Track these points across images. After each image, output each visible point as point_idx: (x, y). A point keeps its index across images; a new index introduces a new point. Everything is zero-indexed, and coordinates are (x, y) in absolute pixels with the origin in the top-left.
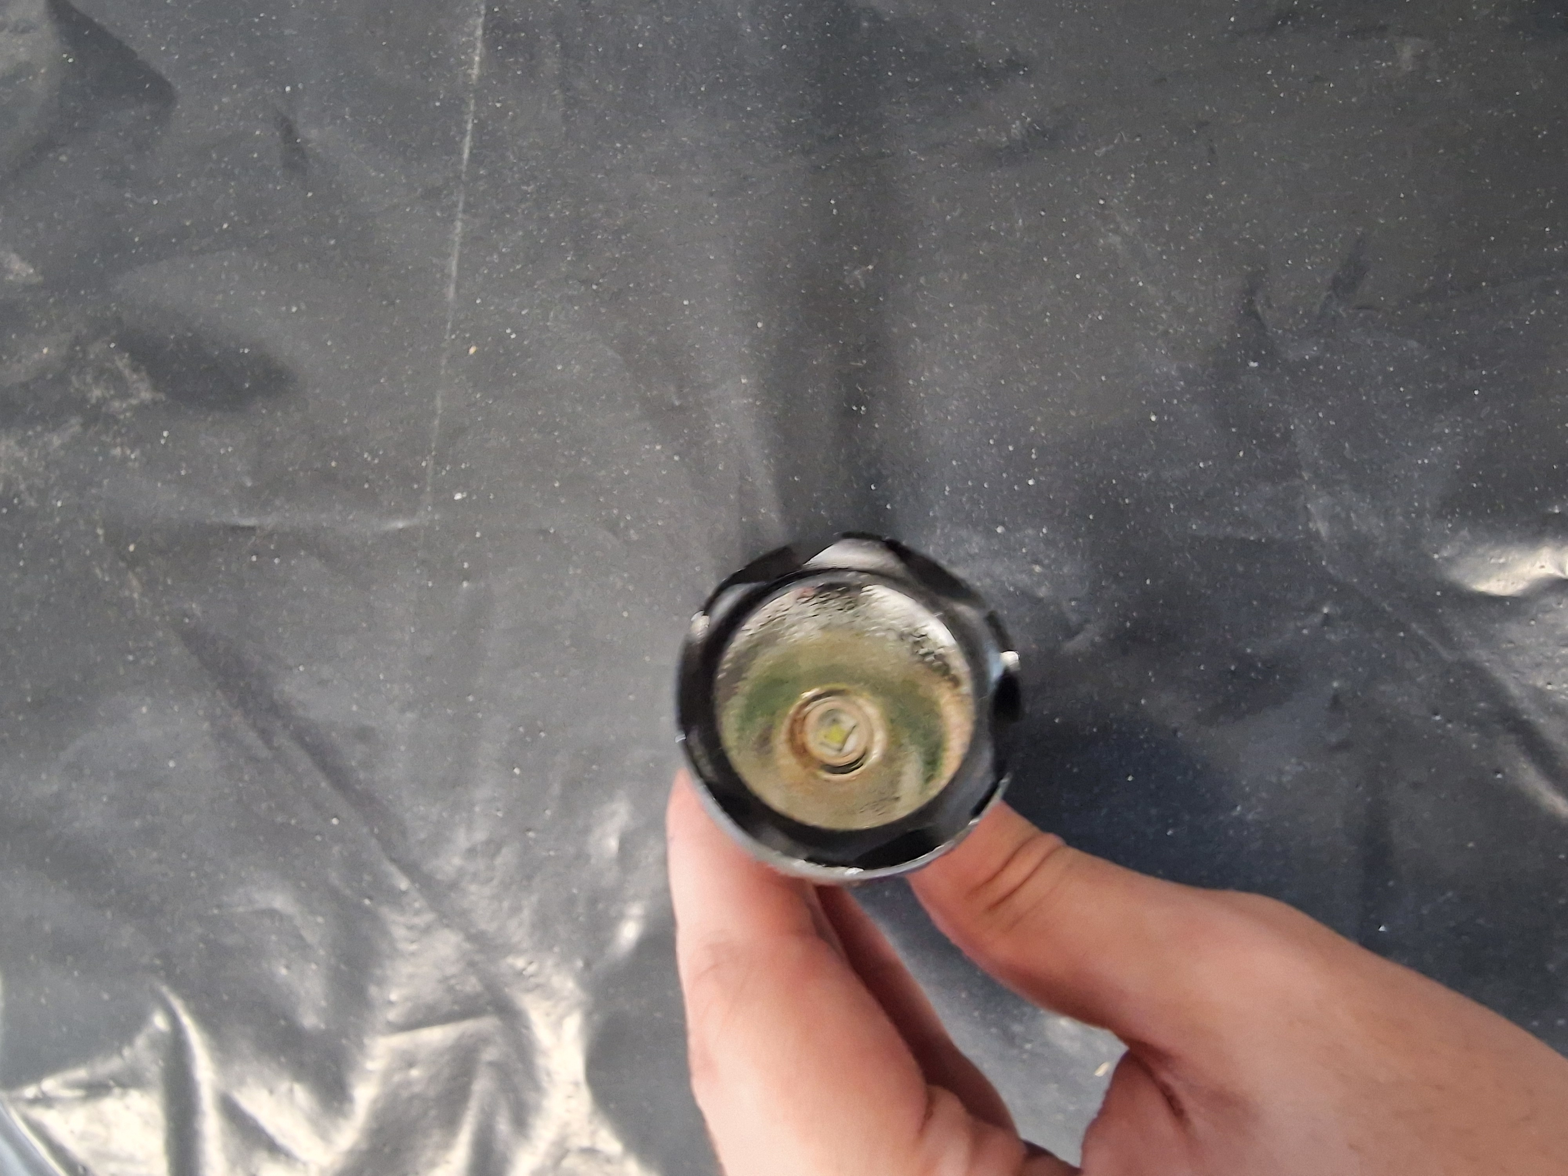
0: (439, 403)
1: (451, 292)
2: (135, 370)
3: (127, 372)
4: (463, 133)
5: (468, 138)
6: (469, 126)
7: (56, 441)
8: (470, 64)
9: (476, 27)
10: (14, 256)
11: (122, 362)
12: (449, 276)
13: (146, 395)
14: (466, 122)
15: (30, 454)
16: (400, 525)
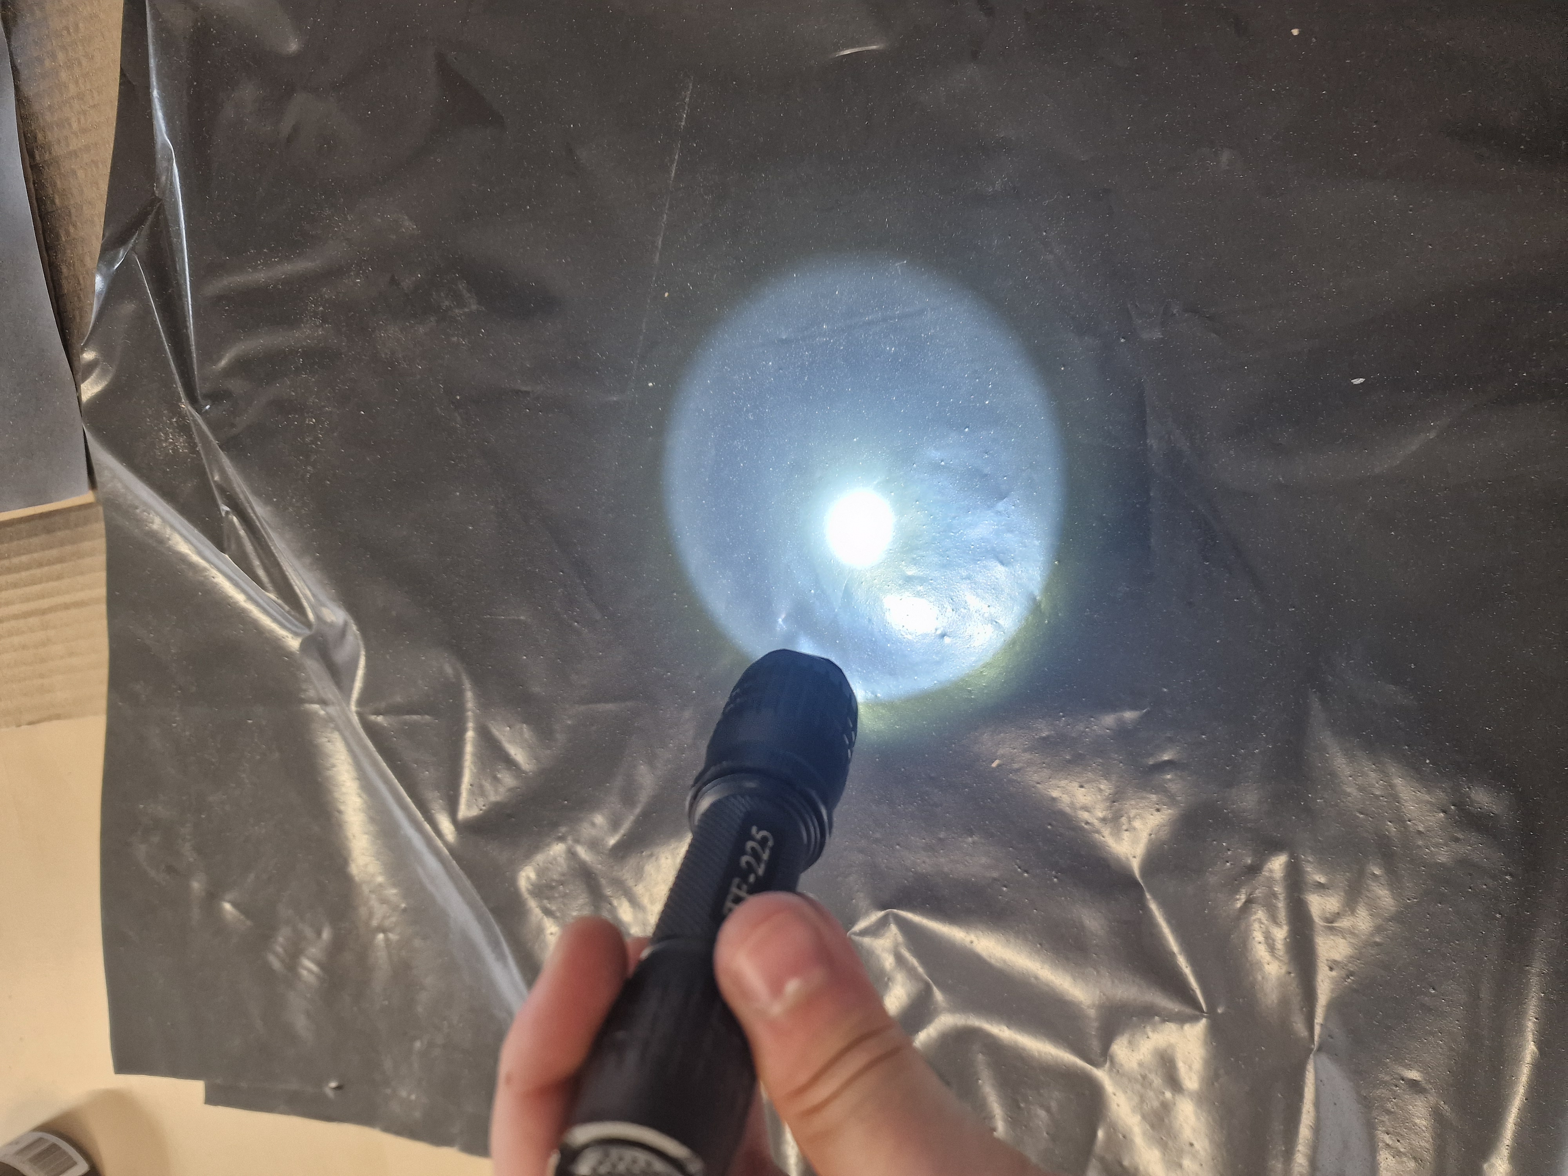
0: (644, 326)
1: (657, 259)
2: (469, 291)
3: (465, 292)
4: (672, 162)
5: (675, 165)
6: (677, 157)
7: (421, 330)
8: (680, 119)
9: (686, 96)
10: (406, 217)
11: (462, 286)
12: (657, 247)
13: (474, 307)
14: (675, 155)
15: (406, 337)
16: (615, 399)
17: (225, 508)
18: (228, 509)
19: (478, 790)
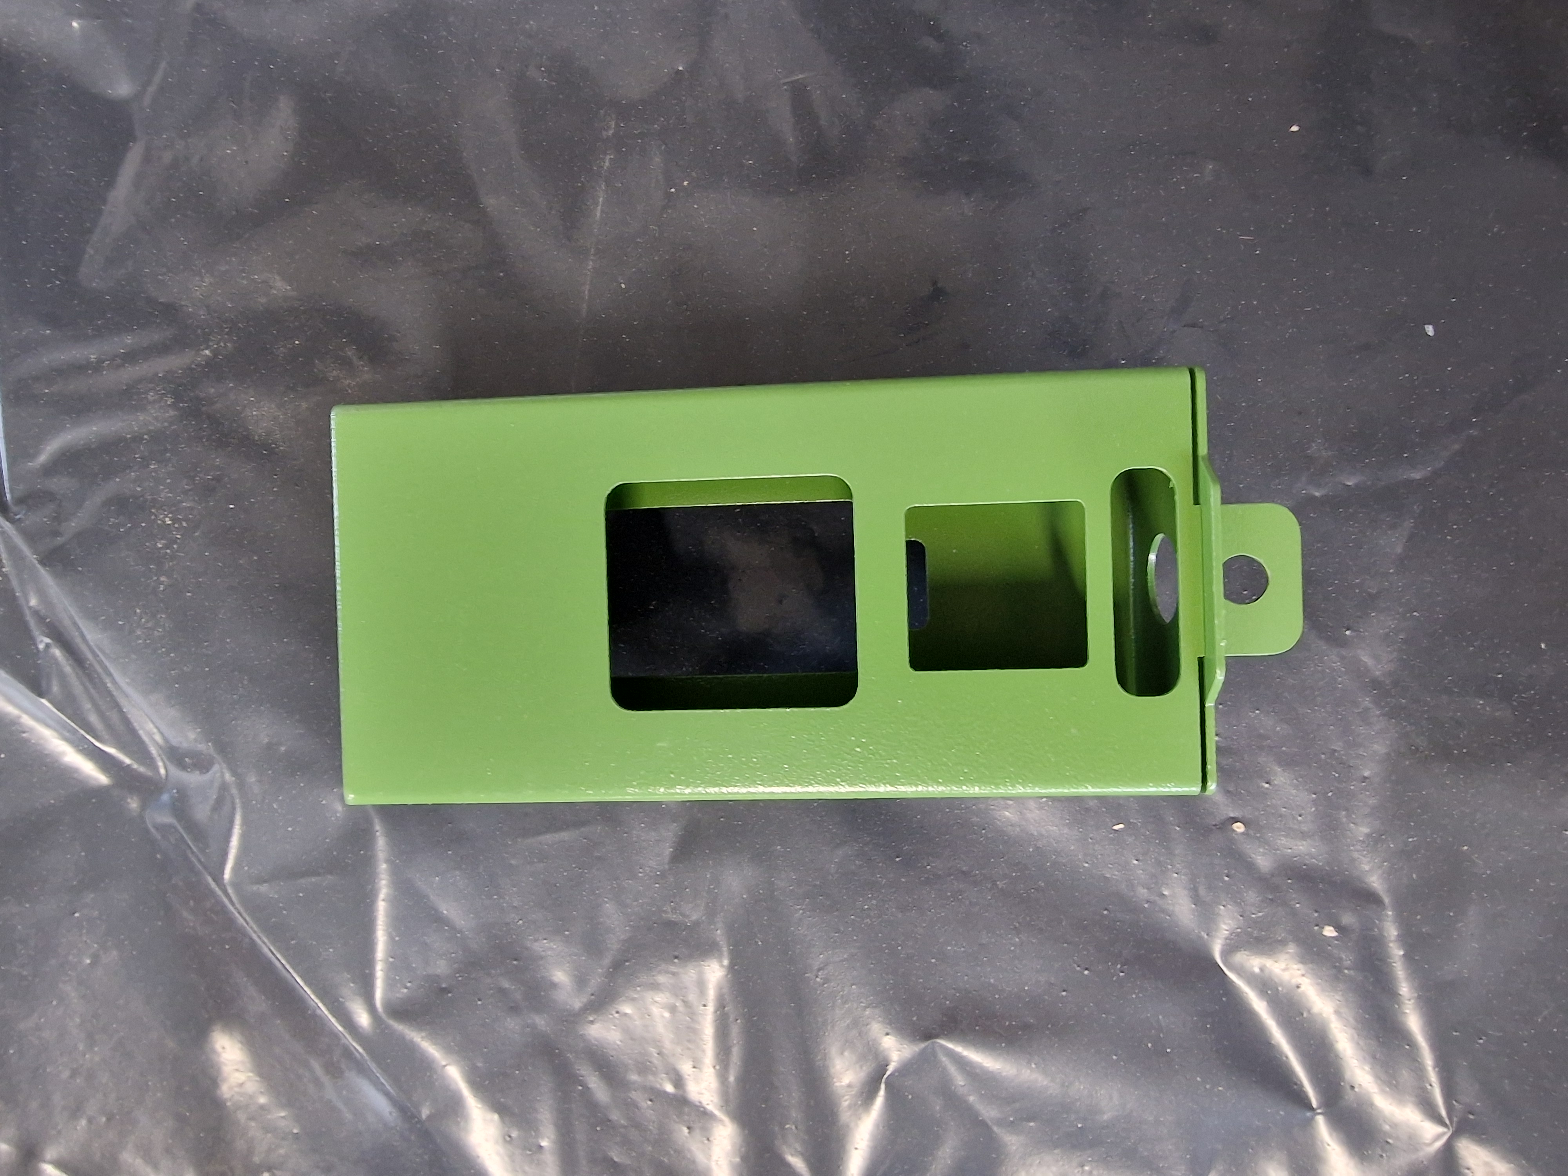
2: (361, 358)
3: (355, 360)
4: (597, 204)
5: (599, 208)
6: (601, 200)
7: (304, 405)
10: (277, 278)
11: (350, 352)
14: (599, 197)
15: (285, 414)
17: (43, 642)
18: (48, 640)
19: (401, 963)
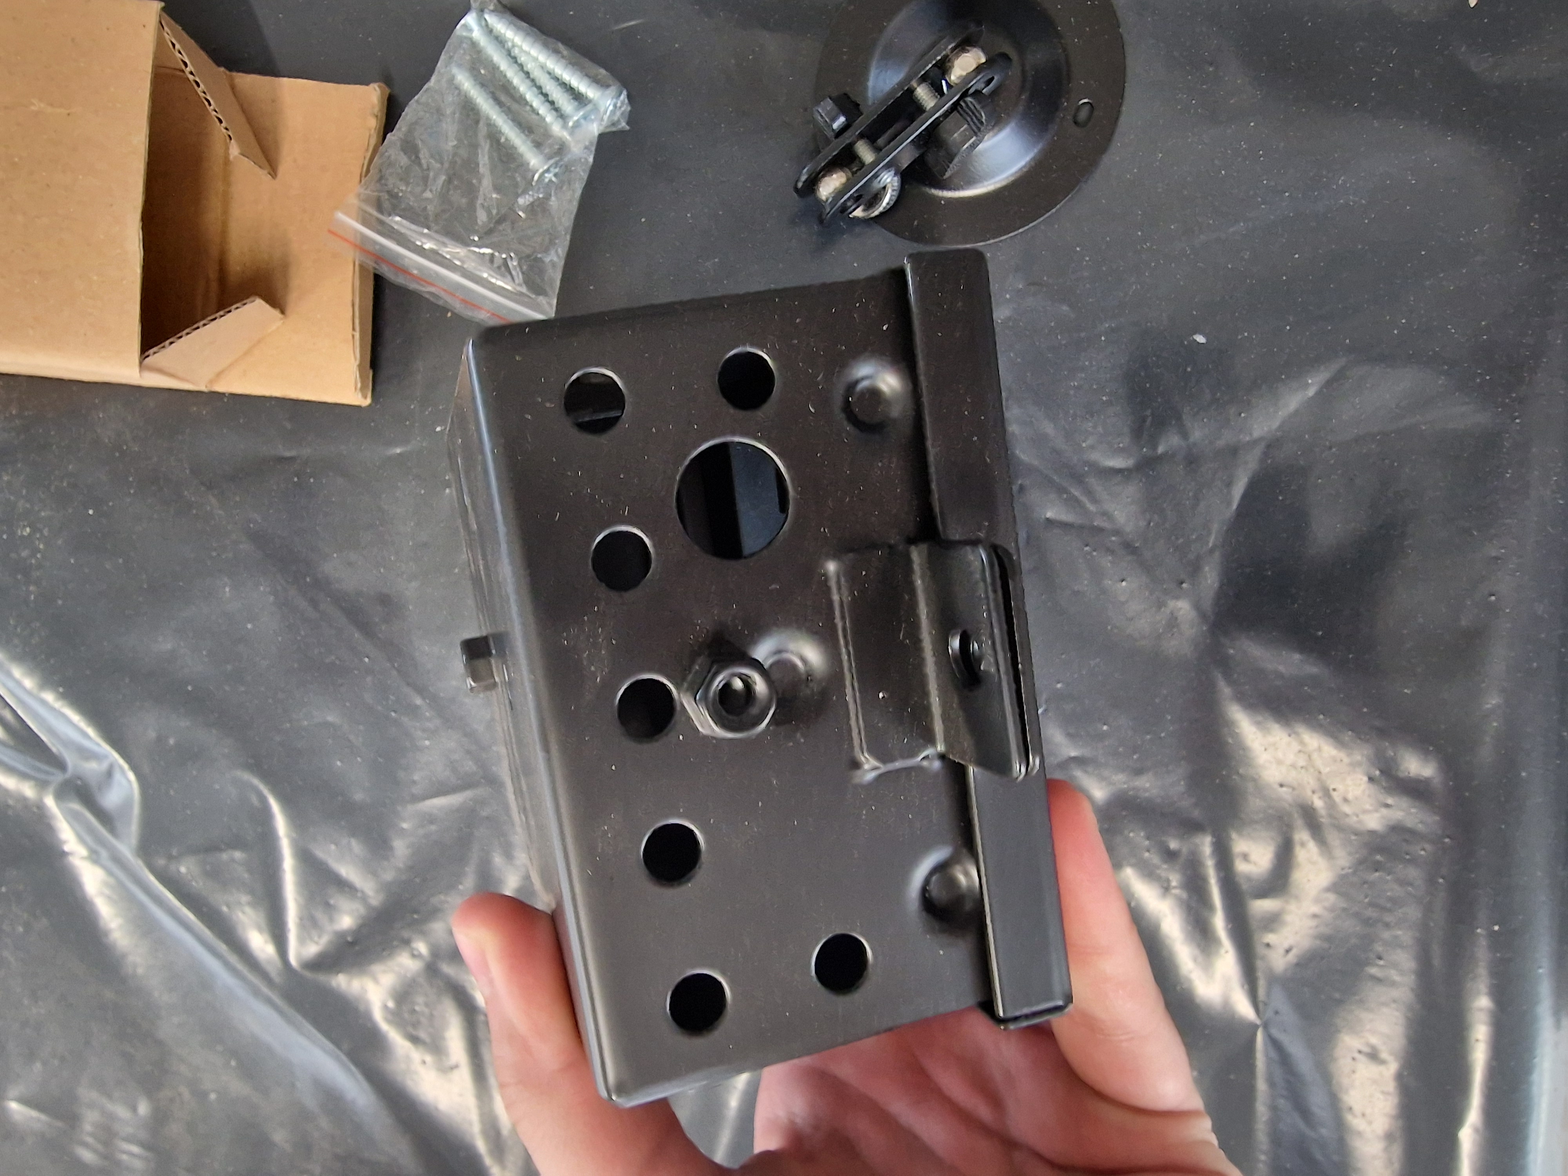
19: (309, 923)
